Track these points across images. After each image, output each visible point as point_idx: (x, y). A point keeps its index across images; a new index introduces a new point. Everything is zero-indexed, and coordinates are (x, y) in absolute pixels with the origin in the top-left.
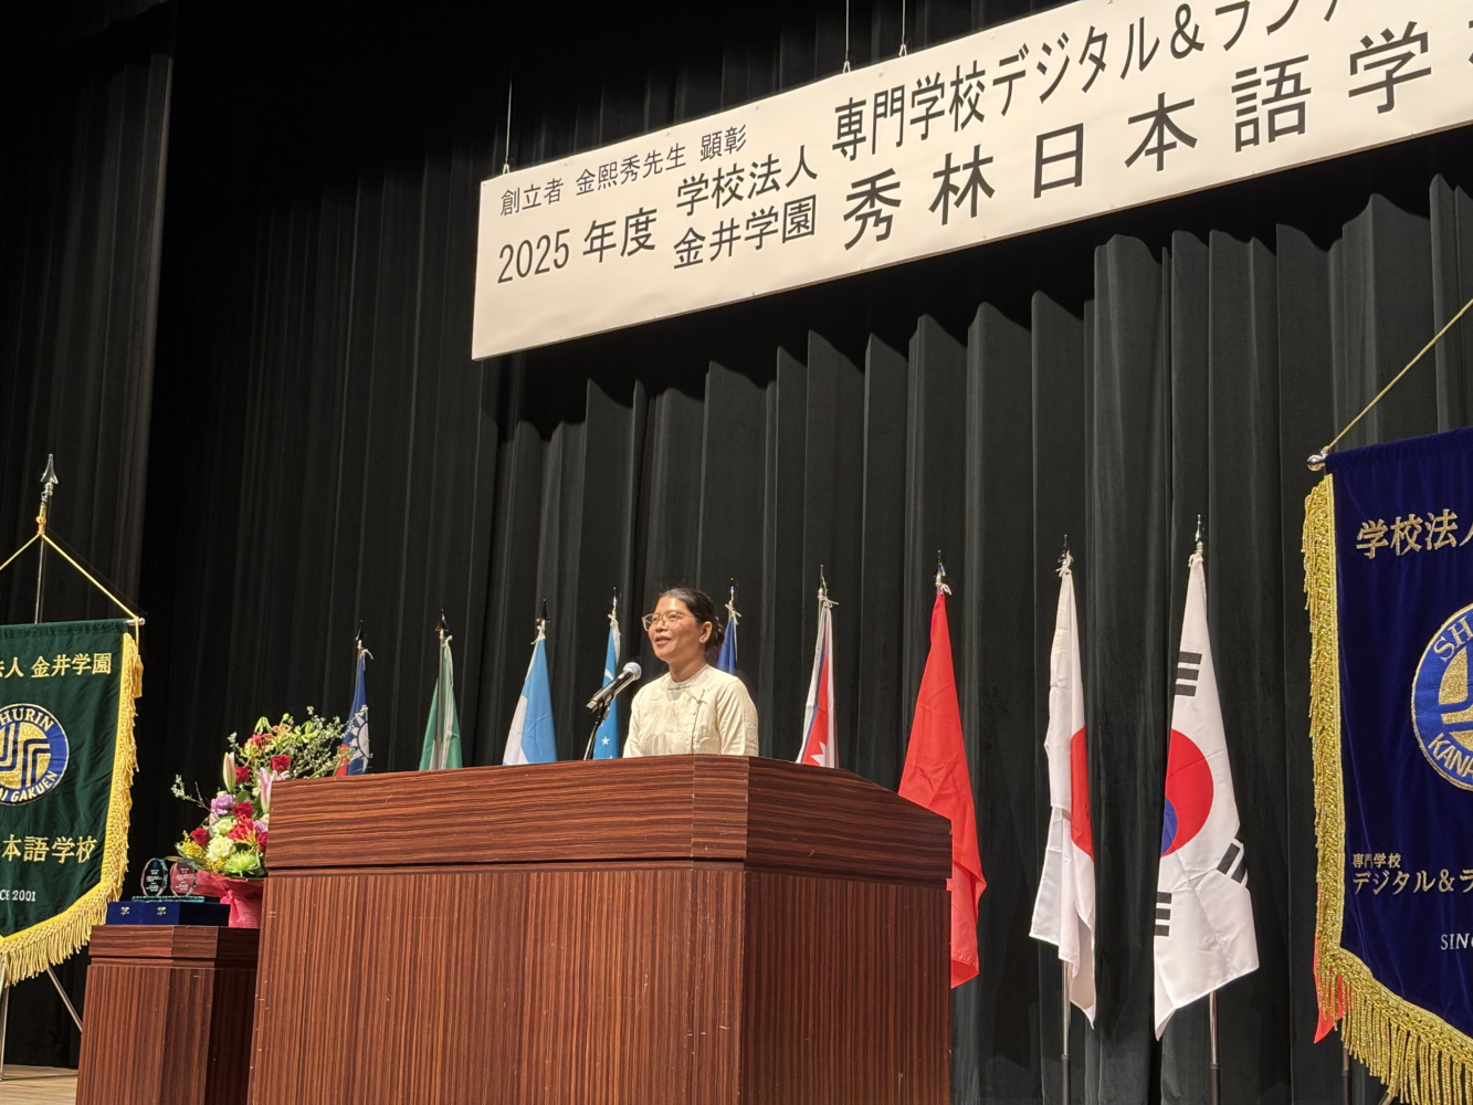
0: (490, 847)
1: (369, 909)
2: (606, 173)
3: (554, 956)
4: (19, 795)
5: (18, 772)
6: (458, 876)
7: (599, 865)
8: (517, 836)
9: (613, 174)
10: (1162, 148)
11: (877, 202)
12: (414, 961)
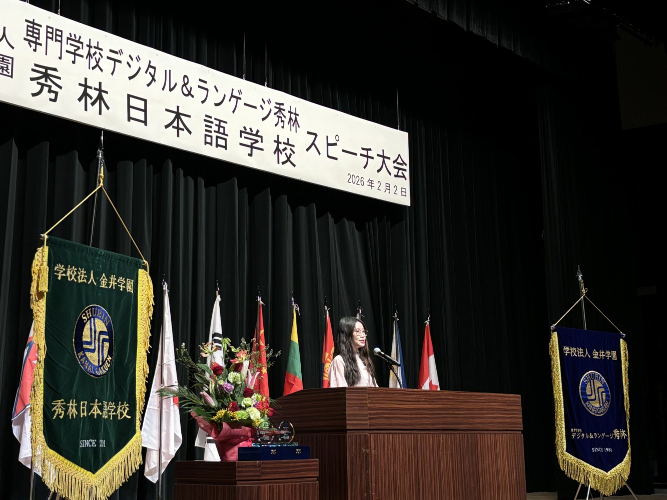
0: (463, 424)
6: (453, 435)
8: (472, 420)
10: (178, 128)
11: (48, 80)
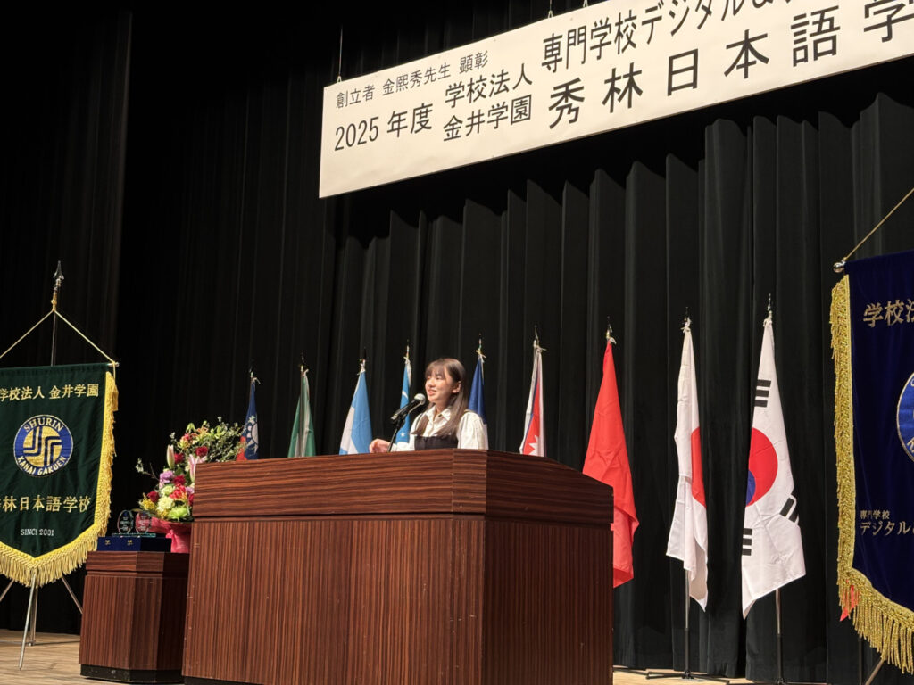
1: (256, 542)
2: (401, 82)
3: (368, 572)
4: (43, 471)
5: (41, 457)
7: (395, 516)
8: (344, 499)
9: (406, 82)
10: (747, 64)
11: (569, 99)
12: (283, 574)
